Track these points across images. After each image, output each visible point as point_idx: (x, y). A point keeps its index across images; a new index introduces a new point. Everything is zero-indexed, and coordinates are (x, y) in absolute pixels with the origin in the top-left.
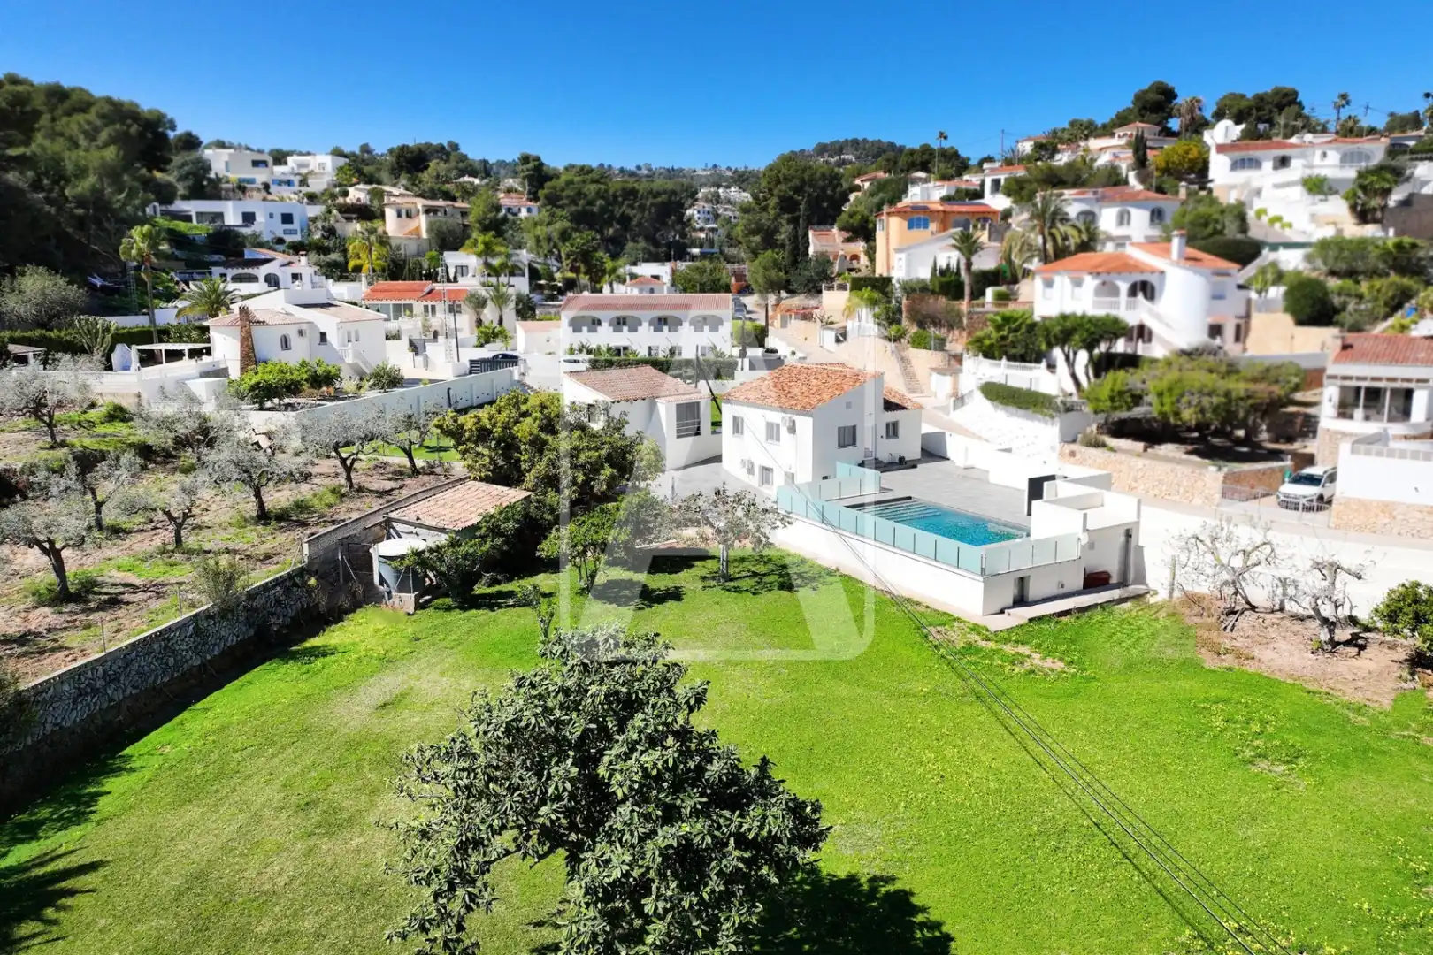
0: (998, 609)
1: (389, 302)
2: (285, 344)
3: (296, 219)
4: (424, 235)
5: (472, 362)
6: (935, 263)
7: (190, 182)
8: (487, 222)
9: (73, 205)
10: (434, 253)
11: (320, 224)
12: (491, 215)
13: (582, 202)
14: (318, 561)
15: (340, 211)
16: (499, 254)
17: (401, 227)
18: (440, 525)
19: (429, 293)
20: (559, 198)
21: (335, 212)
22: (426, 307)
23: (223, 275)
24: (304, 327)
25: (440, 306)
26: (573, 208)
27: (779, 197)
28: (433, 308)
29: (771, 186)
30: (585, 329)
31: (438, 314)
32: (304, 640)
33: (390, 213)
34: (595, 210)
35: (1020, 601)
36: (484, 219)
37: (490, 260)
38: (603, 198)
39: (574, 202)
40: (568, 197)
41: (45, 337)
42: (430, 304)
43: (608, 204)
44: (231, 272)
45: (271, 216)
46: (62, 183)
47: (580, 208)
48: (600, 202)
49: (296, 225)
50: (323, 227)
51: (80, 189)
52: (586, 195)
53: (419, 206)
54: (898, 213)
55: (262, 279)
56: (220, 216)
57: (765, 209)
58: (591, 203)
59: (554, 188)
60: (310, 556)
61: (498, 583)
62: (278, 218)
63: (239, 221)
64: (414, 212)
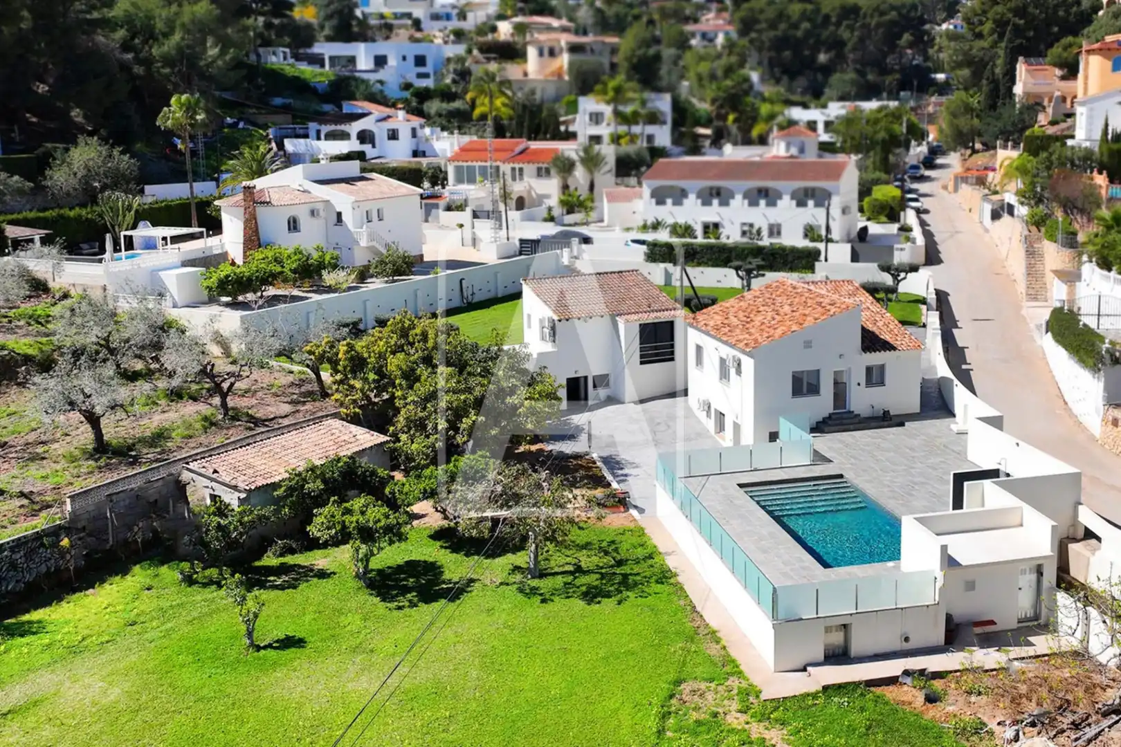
0: (800, 665)
1: (474, 164)
2: (293, 225)
3: (429, 62)
4: (566, 78)
5: (522, 241)
6: (1107, 125)
7: (334, 22)
8: (635, 60)
9: (159, 64)
10: (572, 97)
11: (452, 67)
12: (640, 52)
13: (783, 26)
14: (86, 516)
15: (481, 50)
16: (632, 100)
17: (542, 67)
18: (233, 483)
19: (521, 153)
20: (757, 21)
21: (475, 52)
22: (513, 169)
23: (318, 132)
24: (320, 206)
25: (530, 169)
26: (772, 34)
27: (995, 21)
28: (521, 170)
29: (986, 7)
30: (669, 201)
31: (526, 178)
32: (28, 611)
33: (532, 52)
34: (799, 34)
35: (837, 656)
36: (633, 55)
37: (621, 108)
38: (809, 20)
39: (773, 25)
40: (766, 21)
41: (62, 216)
42: (517, 166)
43: (815, 26)
44: (325, 129)
45: (404, 58)
46: (151, 41)
47: (779, 33)
48: (806, 25)
49: (428, 69)
50: (455, 71)
51: (166, 48)
52: (789, 17)
53: (563, 44)
54: (1099, 51)
55: (354, 136)
56: (352, 60)
57: (979, 36)
58: (795, 26)
59: (752, 10)
60: (73, 513)
61: (292, 551)
62: (411, 60)
63: (371, 66)
64: (557, 50)
